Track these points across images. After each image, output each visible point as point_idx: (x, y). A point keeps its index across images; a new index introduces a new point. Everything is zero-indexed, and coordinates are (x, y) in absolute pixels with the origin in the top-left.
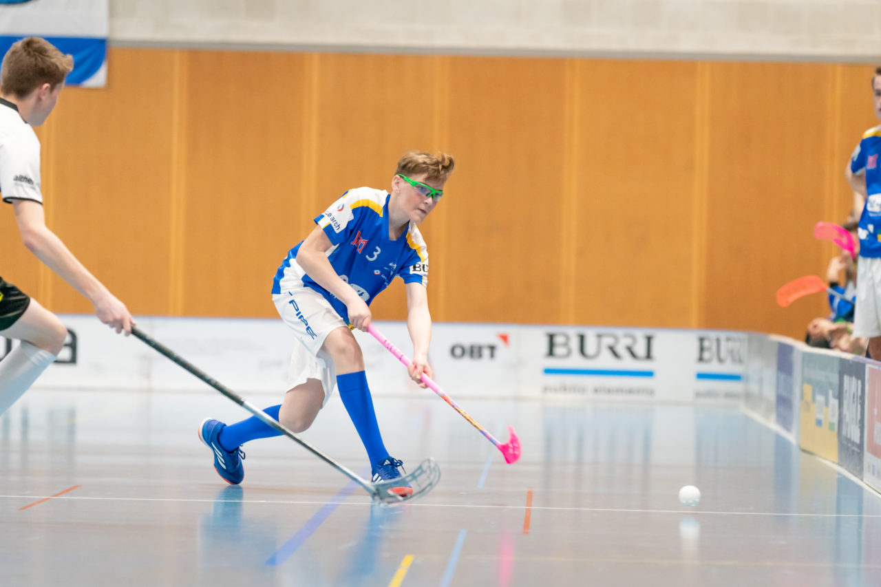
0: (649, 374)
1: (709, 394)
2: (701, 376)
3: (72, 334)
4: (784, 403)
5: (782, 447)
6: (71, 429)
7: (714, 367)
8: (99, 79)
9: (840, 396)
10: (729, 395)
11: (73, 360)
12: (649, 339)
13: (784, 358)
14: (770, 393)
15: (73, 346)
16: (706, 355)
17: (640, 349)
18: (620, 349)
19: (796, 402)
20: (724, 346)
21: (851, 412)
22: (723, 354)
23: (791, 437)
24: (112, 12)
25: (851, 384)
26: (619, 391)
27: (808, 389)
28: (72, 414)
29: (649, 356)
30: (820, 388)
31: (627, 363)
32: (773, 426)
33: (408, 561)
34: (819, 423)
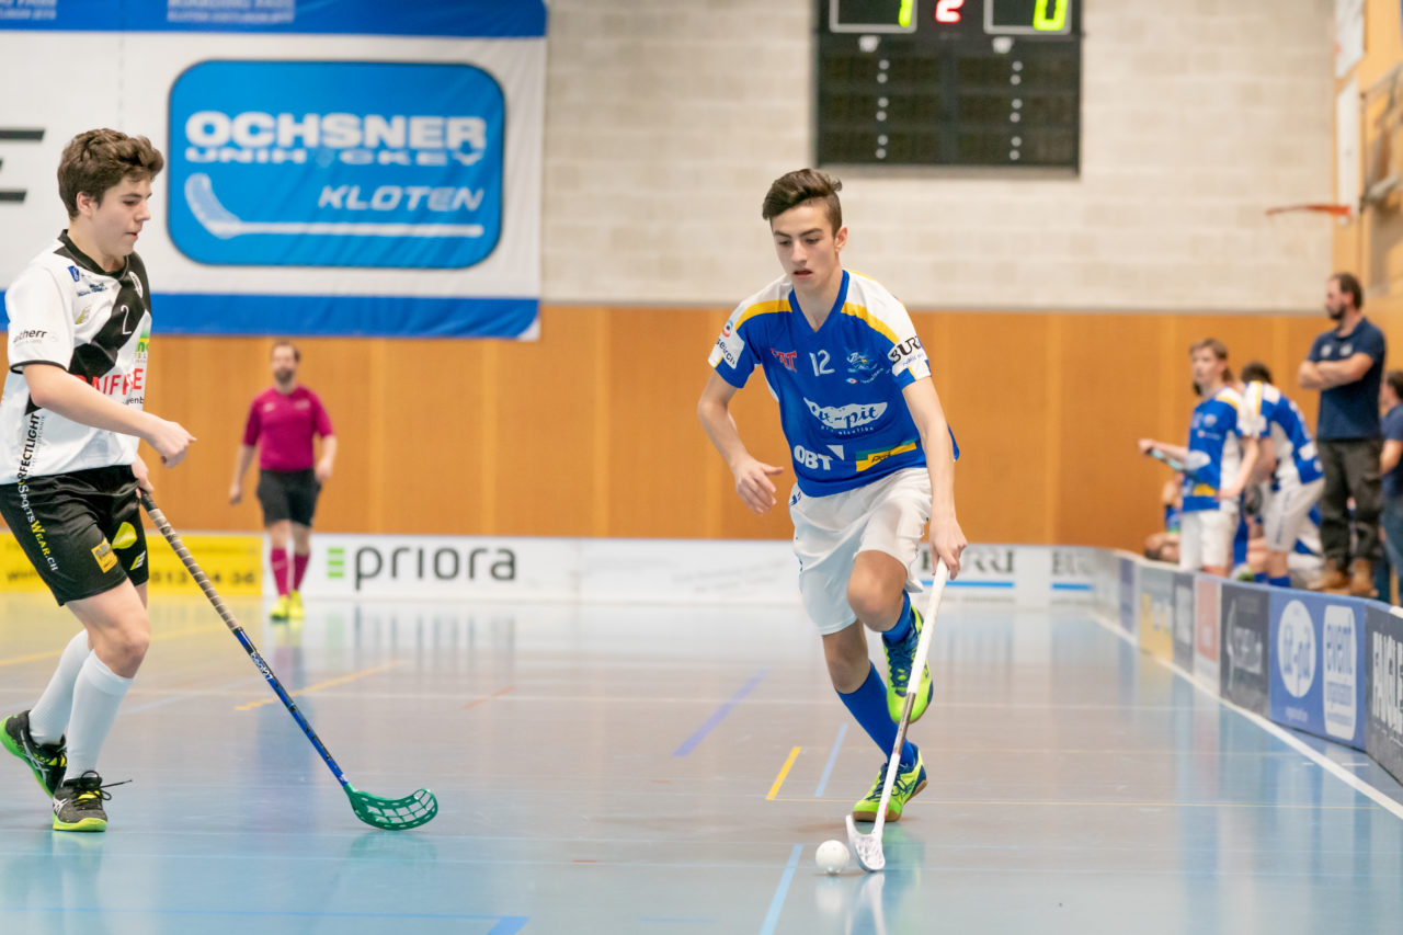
0: (1009, 585)
1: (1064, 602)
2: (1057, 586)
3: (511, 554)
4: (1126, 610)
5: (1125, 648)
6: (511, 637)
7: (1066, 579)
8: (533, 333)
9: (1174, 603)
10: (1080, 603)
11: (512, 577)
12: (1010, 556)
13: (1126, 570)
14: (1114, 600)
15: (512, 564)
16: (1060, 568)
17: (1003, 563)
18: (986, 563)
19: (1137, 608)
20: (1076, 561)
21: (1183, 618)
22: (1076, 567)
23: (1133, 640)
24: (544, 274)
25: (1183, 593)
26: (985, 599)
27: (1147, 598)
28: (511, 624)
29: (1010, 569)
30: (1157, 597)
31: (992, 576)
32: (1117, 628)
33: (796, 752)
34: (1157, 627)
